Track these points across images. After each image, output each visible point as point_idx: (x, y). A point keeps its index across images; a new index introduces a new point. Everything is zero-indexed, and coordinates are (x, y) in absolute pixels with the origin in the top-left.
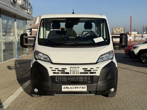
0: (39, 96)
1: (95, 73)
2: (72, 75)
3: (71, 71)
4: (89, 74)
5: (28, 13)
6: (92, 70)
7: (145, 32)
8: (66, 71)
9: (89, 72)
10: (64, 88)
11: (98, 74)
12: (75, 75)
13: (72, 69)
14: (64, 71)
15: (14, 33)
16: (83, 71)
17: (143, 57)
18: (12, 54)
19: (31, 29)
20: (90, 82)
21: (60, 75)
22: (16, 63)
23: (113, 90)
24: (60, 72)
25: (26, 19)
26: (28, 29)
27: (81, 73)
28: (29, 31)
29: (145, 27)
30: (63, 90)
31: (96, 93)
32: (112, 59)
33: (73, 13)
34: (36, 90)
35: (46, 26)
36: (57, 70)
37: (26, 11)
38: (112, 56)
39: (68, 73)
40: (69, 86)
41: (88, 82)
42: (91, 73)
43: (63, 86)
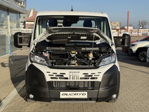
0: (34, 101)
1: (97, 78)
2: (71, 80)
3: (70, 76)
4: (90, 80)
5: (22, 6)
6: (93, 75)
7: (141, 28)
8: (65, 76)
9: (90, 77)
10: (63, 95)
11: (99, 79)
12: (75, 80)
13: (71, 74)
14: (63, 76)
15: (7, 26)
16: (83, 76)
17: (142, 55)
18: (5, 49)
19: (25, 22)
20: (91, 88)
21: (59, 80)
22: (10, 60)
23: (115, 96)
24: (58, 77)
25: (20, 13)
26: (21, 22)
27: (81, 78)
28: (22, 24)
29: (141, 22)
30: (61, 97)
31: (98, 100)
32: (114, 62)
33: (72, 10)
34: (31, 96)
35: (42, 23)
36: (54, 75)
37: (20, 4)
38: (114, 59)
39: (67, 78)
40: (68, 93)
41: (89, 88)
42: (92, 78)
43: (61, 93)
